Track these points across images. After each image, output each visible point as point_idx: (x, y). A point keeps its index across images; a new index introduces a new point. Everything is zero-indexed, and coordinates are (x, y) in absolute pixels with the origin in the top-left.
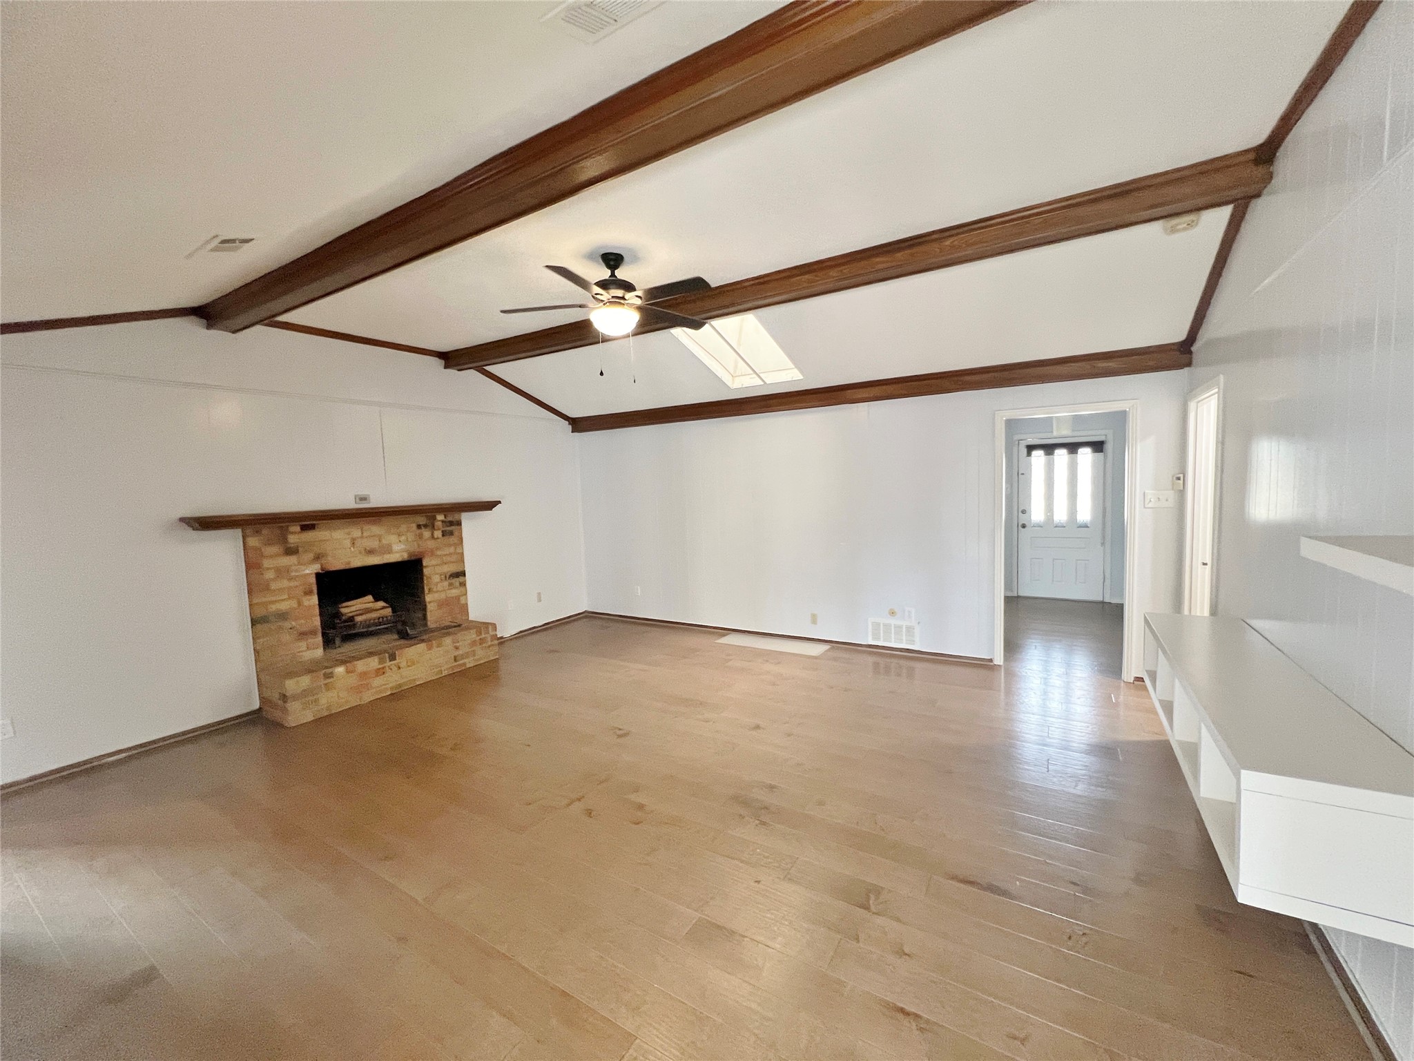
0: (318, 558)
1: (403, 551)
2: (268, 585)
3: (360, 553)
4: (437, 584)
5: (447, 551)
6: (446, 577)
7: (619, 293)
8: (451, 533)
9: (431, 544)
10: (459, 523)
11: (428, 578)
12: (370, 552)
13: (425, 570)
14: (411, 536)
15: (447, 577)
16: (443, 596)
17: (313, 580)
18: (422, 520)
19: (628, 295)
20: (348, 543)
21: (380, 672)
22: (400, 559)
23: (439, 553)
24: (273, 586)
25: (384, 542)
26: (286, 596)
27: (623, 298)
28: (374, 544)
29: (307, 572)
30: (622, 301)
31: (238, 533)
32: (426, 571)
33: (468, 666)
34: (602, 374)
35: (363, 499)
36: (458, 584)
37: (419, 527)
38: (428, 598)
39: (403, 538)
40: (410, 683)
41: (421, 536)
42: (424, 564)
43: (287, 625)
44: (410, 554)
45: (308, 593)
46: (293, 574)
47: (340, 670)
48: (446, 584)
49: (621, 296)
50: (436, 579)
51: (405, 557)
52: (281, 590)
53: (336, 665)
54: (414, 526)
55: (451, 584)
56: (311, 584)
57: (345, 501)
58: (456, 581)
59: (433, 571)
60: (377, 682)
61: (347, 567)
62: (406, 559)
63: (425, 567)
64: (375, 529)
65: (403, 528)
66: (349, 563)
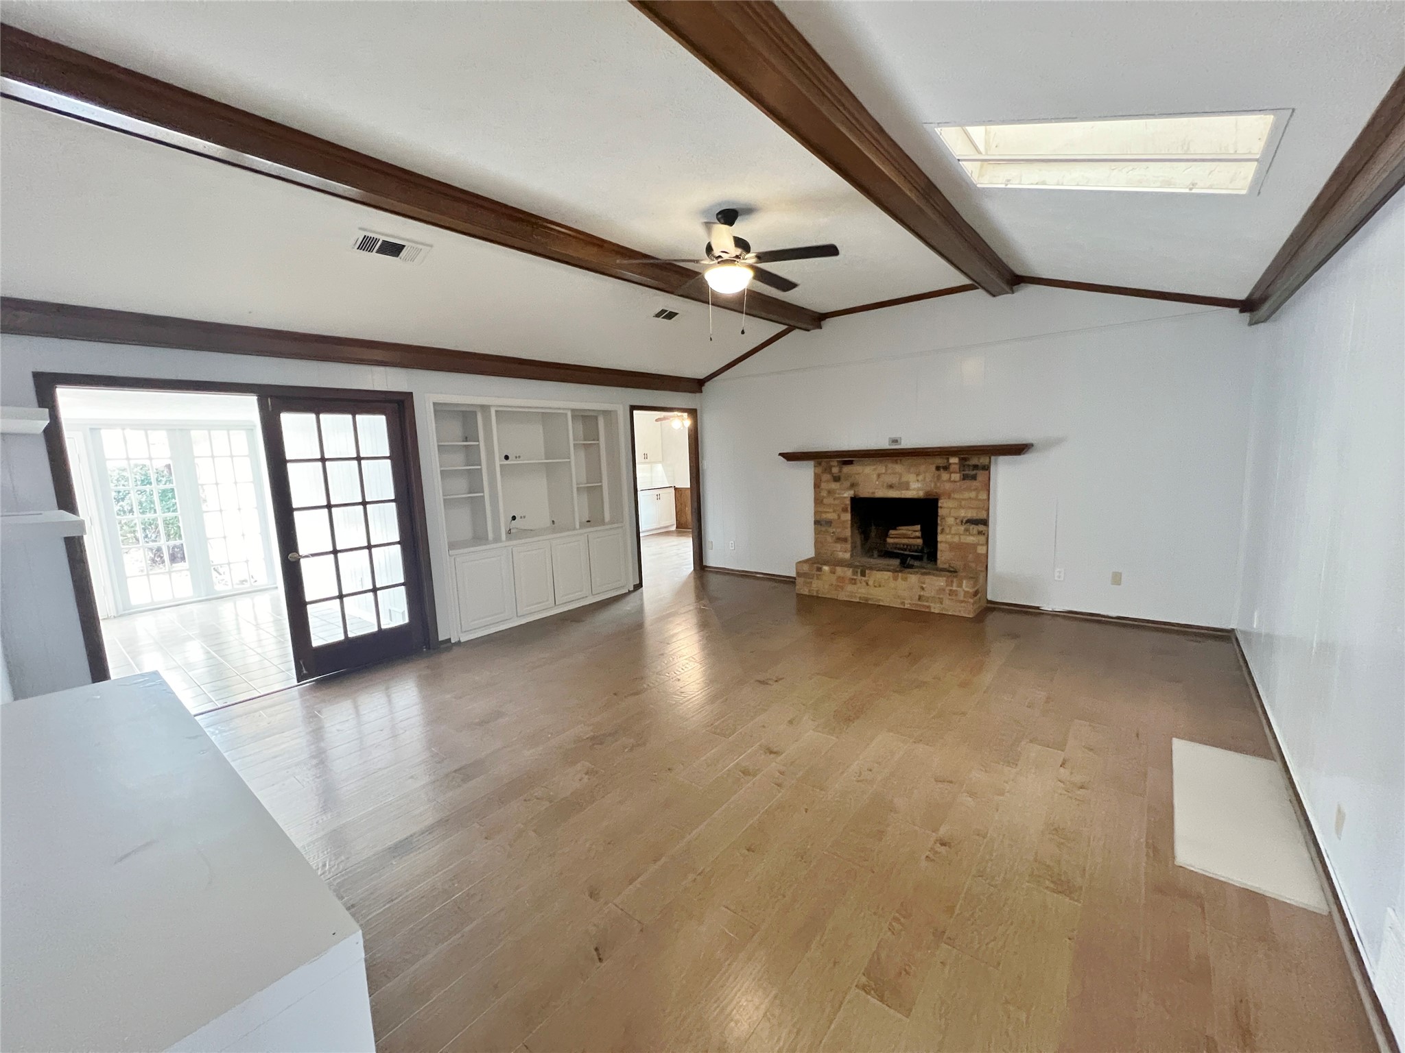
0: (853, 486)
1: (919, 489)
2: (822, 501)
3: (883, 486)
4: (950, 527)
5: (967, 495)
6: (962, 522)
8: (974, 478)
9: (948, 486)
10: (987, 468)
11: (943, 518)
12: (891, 487)
13: (940, 510)
14: (929, 477)
15: (964, 522)
16: (956, 539)
17: (848, 502)
18: (940, 461)
20: (875, 477)
21: (853, 581)
22: (916, 497)
23: (956, 496)
24: (825, 501)
25: (904, 479)
26: (831, 510)
28: (893, 480)
29: (845, 495)
31: (811, 463)
32: (941, 512)
33: (933, 610)
34: (743, 332)
35: (895, 441)
36: (975, 532)
37: (938, 468)
38: (940, 538)
39: (920, 478)
40: (876, 601)
41: (939, 477)
42: (940, 505)
43: (831, 530)
44: (927, 493)
45: (845, 510)
46: (837, 496)
47: (826, 568)
48: (962, 528)
50: (950, 521)
51: (921, 494)
52: (829, 505)
53: (825, 564)
54: (933, 468)
55: (967, 530)
56: (846, 505)
57: (880, 442)
58: (974, 529)
59: (950, 513)
60: (850, 588)
61: (872, 496)
62: (922, 497)
63: (941, 507)
64: (898, 468)
65: (922, 468)
66: (873, 493)
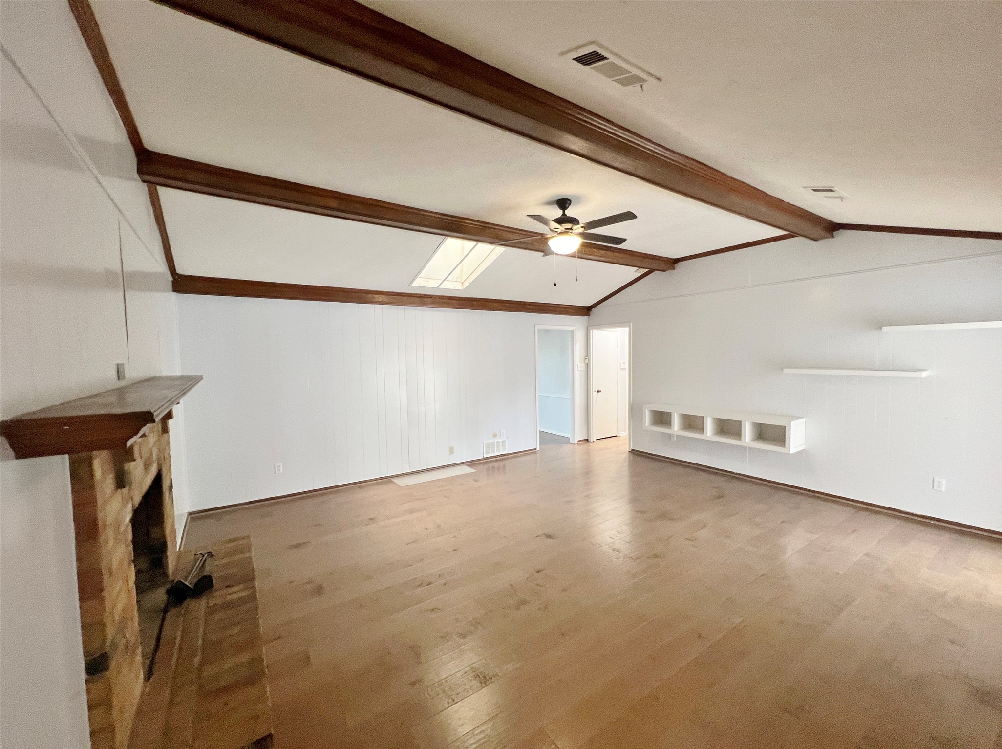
7: (569, 226)
19: (575, 227)
27: (571, 229)
30: (570, 231)
34: (555, 285)
49: (570, 227)
